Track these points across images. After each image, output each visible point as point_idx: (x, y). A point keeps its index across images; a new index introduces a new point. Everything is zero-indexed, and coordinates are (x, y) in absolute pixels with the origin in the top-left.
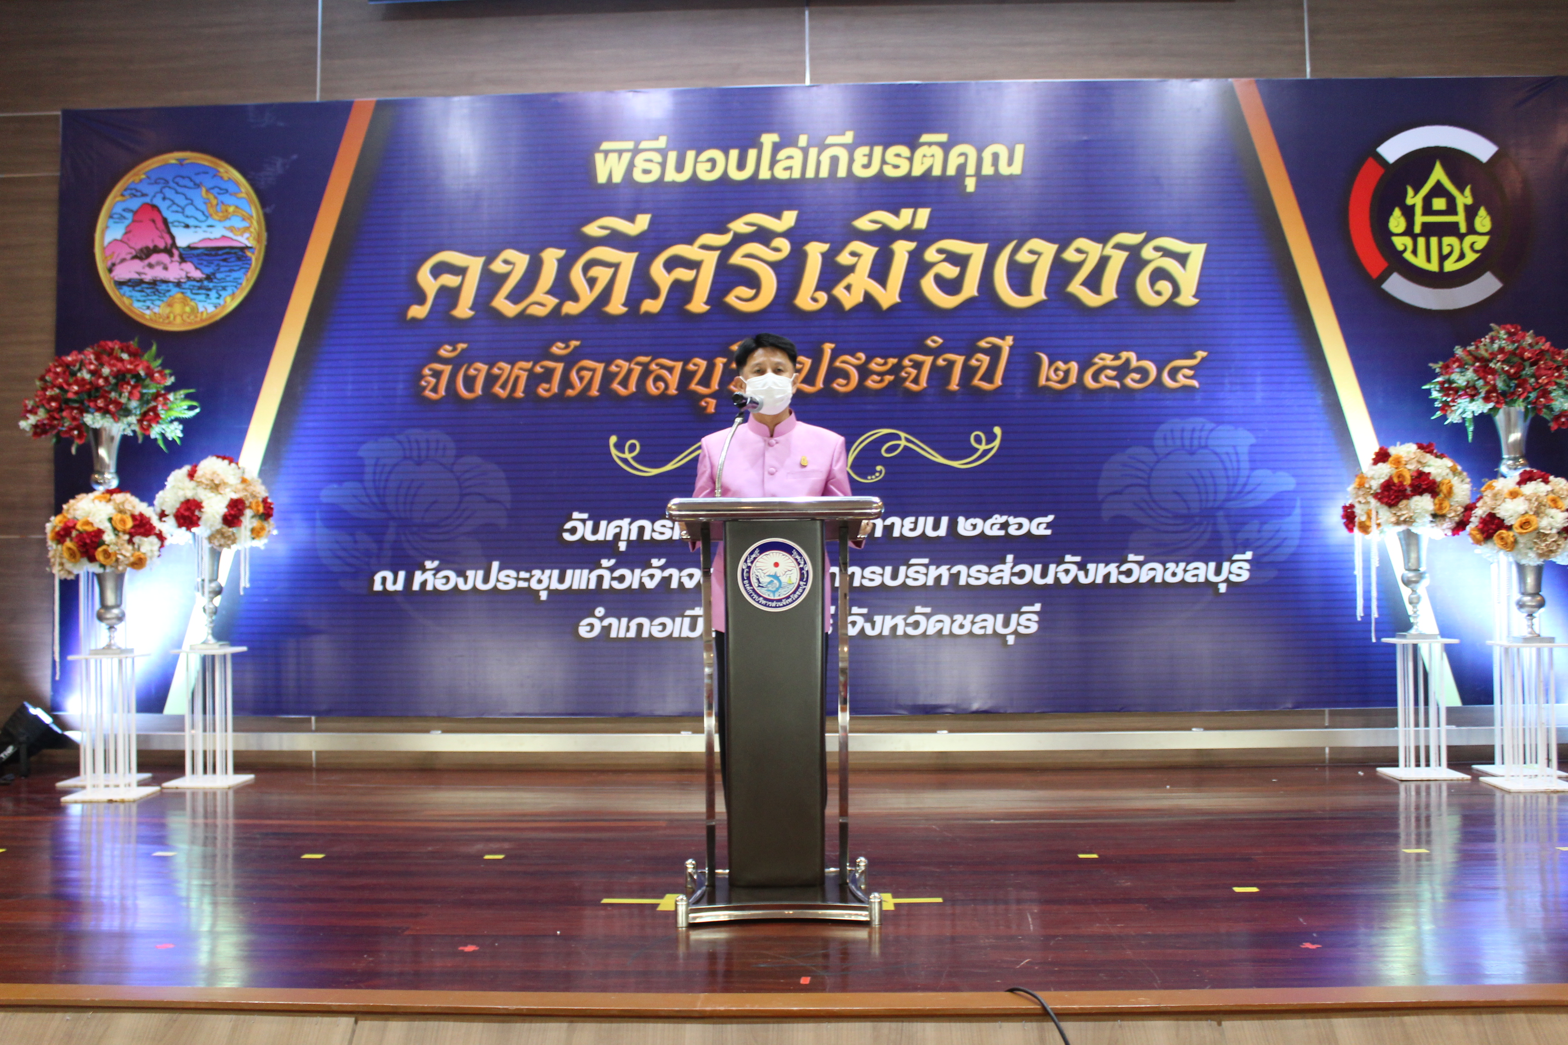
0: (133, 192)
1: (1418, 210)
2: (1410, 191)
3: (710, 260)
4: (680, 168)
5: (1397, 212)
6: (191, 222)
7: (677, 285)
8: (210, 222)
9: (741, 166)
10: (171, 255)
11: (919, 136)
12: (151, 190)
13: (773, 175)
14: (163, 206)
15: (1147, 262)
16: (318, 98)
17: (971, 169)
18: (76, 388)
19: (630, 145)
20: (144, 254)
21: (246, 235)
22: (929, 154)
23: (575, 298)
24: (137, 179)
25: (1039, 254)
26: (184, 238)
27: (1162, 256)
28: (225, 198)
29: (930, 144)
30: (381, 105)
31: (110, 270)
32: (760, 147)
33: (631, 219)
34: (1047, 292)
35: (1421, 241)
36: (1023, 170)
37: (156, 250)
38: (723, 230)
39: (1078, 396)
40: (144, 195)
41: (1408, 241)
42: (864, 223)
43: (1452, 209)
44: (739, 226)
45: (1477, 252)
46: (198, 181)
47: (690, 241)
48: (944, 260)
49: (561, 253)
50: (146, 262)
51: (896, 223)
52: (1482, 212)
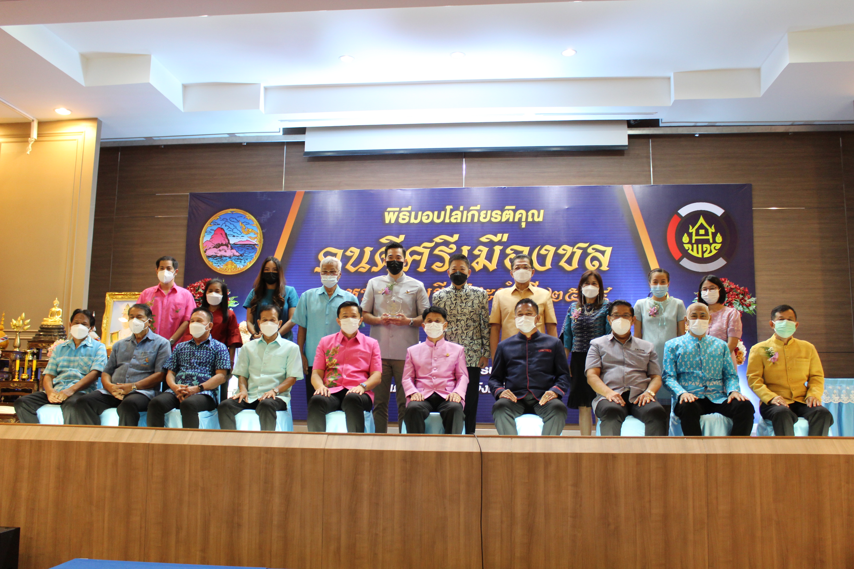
0: (215, 223)
1: (694, 234)
2: (691, 227)
3: (427, 252)
4: (416, 218)
5: (686, 235)
6: (235, 235)
7: (414, 261)
8: (242, 235)
9: (439, 217)
10: (228, 247)
11: (505, 207)
12: (221, 223)
13: (450, 220)
14: (225, 228)
15: (590, 254)
16: (283, 190)
17: (524, 219)
18: (198, 295)
19: (398, 209)
20: (218, 246)
21: (256, 240)
22: (508, 214)
23: (376, 265)
24: (216, 218)
25: (549, 251)
26: (233, 241)
27: (595, 252)
28: (248, 226)
29: (509, 210)
30: (306, 193)
31: (205, 252)
32: (445, 210)
33: (398, 237)
34: (551, 265)
35: (695, 246)
36: (543, 220)
37: (222, 245)
38: (431, 241)
39: (563, 304)
40: (218, 225)
41: (690, 246)
42: (483, 239)
43: (707, 234)
44: (437, 240)
45: (716, 250)
46: (238, 220)
47: (419, 245)
48: (513, 253)
49: (372, 249)
50: (219, 249)
51: (496, 239)
52: (719, 235)
